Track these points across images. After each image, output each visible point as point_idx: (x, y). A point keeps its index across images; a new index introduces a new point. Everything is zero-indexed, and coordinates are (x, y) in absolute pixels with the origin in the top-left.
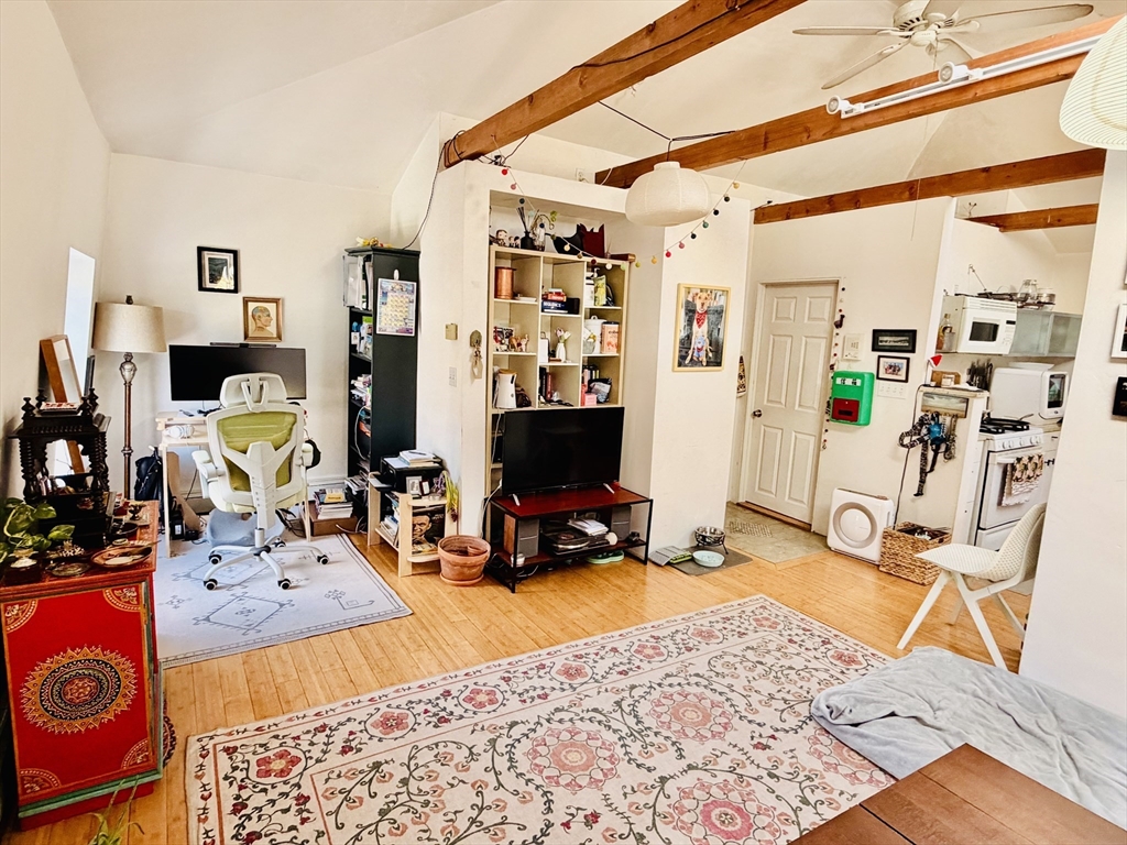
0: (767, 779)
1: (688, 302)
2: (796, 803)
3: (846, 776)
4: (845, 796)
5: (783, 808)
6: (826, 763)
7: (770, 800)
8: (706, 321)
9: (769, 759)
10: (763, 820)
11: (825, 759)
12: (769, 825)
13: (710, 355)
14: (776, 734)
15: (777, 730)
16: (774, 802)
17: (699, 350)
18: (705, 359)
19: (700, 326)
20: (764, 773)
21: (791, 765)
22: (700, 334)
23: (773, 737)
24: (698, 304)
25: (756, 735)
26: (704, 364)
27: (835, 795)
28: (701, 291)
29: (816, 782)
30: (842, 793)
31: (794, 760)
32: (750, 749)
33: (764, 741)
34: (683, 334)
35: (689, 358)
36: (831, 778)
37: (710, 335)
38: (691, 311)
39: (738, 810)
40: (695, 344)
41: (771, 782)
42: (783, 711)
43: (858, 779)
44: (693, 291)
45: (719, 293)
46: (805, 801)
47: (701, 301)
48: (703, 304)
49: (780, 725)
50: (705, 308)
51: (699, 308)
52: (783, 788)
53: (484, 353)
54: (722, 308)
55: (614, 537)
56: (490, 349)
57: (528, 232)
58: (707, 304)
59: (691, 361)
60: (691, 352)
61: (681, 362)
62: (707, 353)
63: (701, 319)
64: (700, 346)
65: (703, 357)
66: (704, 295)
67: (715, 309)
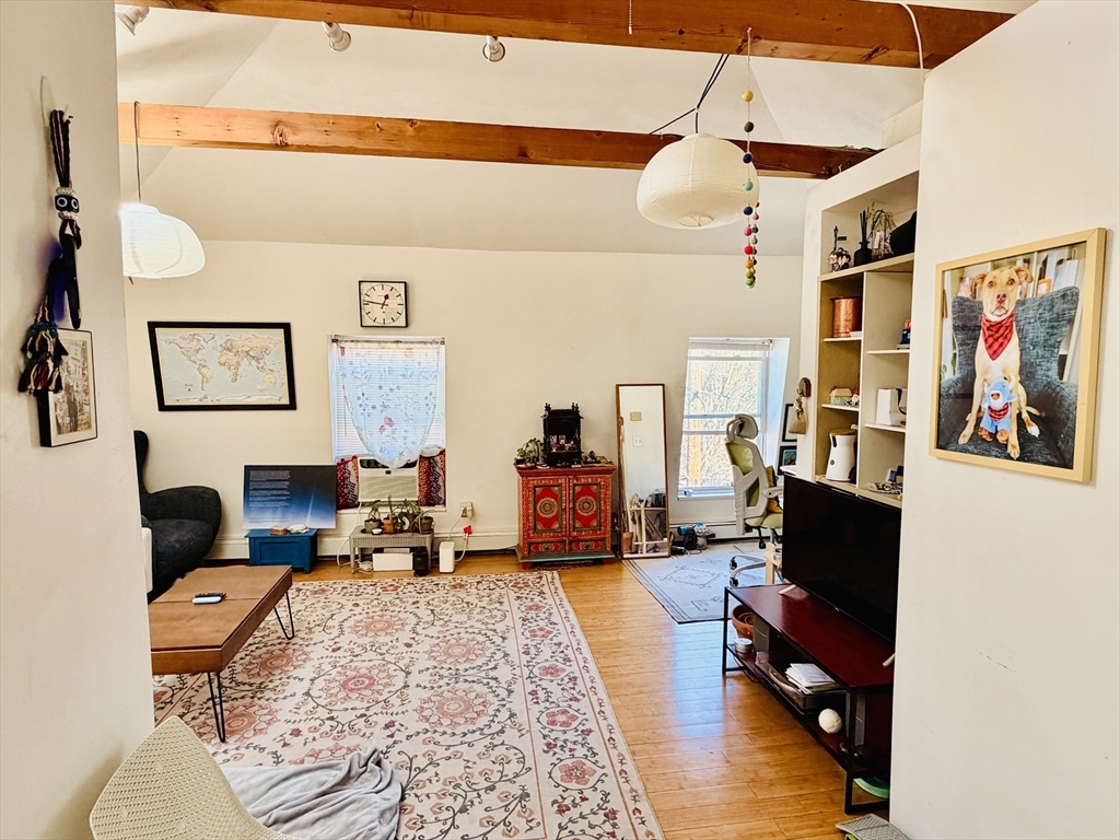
0: (363, 711)
1: (960, 302)
2: (334, 714)
3: (320, 751)
4: (310, 739)
5: (339, 706)
6: (340, 749)
7: (349, 705)
8: (1015, 339)
9: (376, 723)
10: (342, 695)
11: (344, 751)
12: (336, 696)
13: (1034, 430)
14: (392, 740)
15: (395, 742)
16: (345, 705)
17: (997, 414)
18: (1014, 438)
19: (994, 355)
20: (368, 713)
21: (360, 730)
22: (997, 376)
23: (392, 736)
24: (988, 298)
25: (402, 729)
26: (1015, 451)
27: (317, 735)
28: (995, 267)
29: (335, 733)
30: (314, 739)
31: (361, 734)
32: (394, 718)
33: (393, 729)
34: (950, 376)
35: (969, 430)
36: (329, 743)
37: (1027, 373)
38: (968, 325)
39: (359, 689)
40: (983, 397)
41: (359, 713)
42: (411, 760)
43: (311, 756)
44: (973, 273)
45: (1054, 258)
46: (332, 718)
47: (995, 292)
48: (1001, 299)
49: (398, 748)
50: (1010, 305)
51: (991, 313)
52: (350, 716)
53: (811, 405)
54: (1070, 296)
55: (828, 720)
56: (820, 400)
57: (865, 243)
58: (1014, 295)
59: (975, 438)
60: (971, 418)
61: (946, 438)
62: (1021, 424)
63: (998, 335)
64: (998, 404)
65: (1009, 431)
66: (1005, 275)
67: (1048, 302)
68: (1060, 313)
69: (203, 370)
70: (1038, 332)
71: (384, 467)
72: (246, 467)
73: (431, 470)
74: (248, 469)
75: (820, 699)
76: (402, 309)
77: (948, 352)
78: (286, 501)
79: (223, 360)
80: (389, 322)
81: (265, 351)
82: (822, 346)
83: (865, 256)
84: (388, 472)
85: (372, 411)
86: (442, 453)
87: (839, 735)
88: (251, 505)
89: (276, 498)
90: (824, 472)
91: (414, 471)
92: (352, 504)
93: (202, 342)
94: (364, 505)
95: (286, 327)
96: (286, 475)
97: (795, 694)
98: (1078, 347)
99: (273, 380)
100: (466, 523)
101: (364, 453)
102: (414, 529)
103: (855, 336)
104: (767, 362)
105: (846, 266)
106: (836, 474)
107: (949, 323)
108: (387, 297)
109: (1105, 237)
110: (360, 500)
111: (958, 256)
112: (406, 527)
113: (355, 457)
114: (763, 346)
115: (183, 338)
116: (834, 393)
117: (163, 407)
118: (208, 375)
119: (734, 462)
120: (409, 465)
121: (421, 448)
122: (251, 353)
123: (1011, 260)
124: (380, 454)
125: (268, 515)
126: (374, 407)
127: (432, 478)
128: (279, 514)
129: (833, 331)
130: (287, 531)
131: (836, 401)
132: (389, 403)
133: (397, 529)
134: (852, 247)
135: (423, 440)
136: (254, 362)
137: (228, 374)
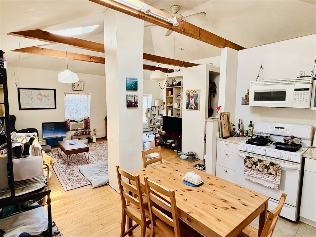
1: (188, 94)
13: (195, 107)
17: (192, 105)
19: (192, 99)
22: (192, 102)
24: (191, 94)
26: (194, 109)
28: (191, 91)
34: (187, 101)
35: (189, 107)
38: (189, 96)
40: (191, 104)
44: (189, 91)
48: (192, 94)
50: (193, 95)
53: (165, 106)
54: (198, 94)
55: (173, 145)
56: (166, 105)
57: (173, 83)
58: (193, 94)
59: (190, 108)
60: (189, 106)
61: (187, 108)
62: (194, 106)
63: (192, 98)
64: (192, 104)
65: (193, 107)
66: (192, 92)
67: (196, 95)
68: (197, 96)
69: (32, 100)
70: (195, 97)
71: (76, 121)
72: (42, 123)
73: (86, 122)
74: (43, 123)
75: (172, 143)
76: (82, 87)
77: (187, 99)
78: (54, 130)
79: (38, 97)
80: (79, 90)
81: (49, 95)
82: (167, 97)
83: (173, 85)
84: (77, 123)
85: (73, 109)
86: (89, 118)
87: (175, 146)
88: (45, 132)
89: (52, 130)
90: (167, 115)
91: (83, 122)
92: (69, 130)
93: (32, 93)
94: (72, 130)
95: (55, 90)
96: (53, 124)
97: (169, 144)
98: (198, 99)
99: (51, 102)
100: (94, 133)
101: (71, 118)
102: (86, 134)
103: (172, 96)
104: (148, 99)
105: (170, 86)
106: (169, 115)
107: (187, 96)
108: (79, 84)
109: (200, 89)
110: (71, 129)
111: (188, 89)
112: (85, 134)
113: (69, 120)
114: (147, 96)
115: (27, 92)
116: (168, 104)
117: (20, 109)
118: (34, 101)
119: (147, 116)
120: (82, 121)
121: (84, 117)
122: (45, 96)
123: (193, 90)
124: (75, 119)
125: (50, 134)
126: (73, 108)
127: (87, 123)
128: (52, 134)
129: (168, 95)
130: (56, 137)
131: (169, 105)
132: (77, 107)
133: (83, 134)
134: (171, 83)
135: (85, 115)
136: (46, 98)
137: (39, 101)
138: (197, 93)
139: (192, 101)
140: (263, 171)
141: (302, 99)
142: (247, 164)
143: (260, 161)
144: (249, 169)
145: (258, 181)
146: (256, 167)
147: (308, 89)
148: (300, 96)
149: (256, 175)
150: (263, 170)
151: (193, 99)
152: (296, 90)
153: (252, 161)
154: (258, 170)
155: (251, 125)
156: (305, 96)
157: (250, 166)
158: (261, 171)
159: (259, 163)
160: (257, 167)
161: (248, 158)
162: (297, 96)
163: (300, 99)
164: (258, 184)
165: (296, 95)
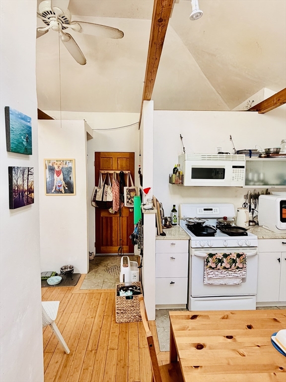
1: (50, 166)
13: (67, 188)
18: (63, 190)
19: (58, 176)
24: (56, 166)
26: (64, 192)
28: (57, 161)
34: (49, 180)
35: (54, 189)
37: (64, 179)
38: (52, 170)
40: (56, 183)
44: (52, 162)
45: (68, 162)
48: (59, 167)
50: (61, 168)
51: (56, 169)
54: (71, 168)
58: (61, 166)
59: (55, 191)
60: (54, 187)
61: (48, 191)
62: (64, 187)
63: (58, 173)
64: (60, 185)
66: (59, 163)
67: (66, 168)
68: (69, 170)
70: (66, 173)
98: (72, 175)
107: (47, 170)
109: (75, 160)
111: (49, 158)
123: (60, 161)
138: (70, 165)
139: (59, 180)
140: (231, 268)
141: (239, 177)
142: (210, 264)
143: (225, 256)
144: (213, 270)
145: (222, 282)
146: (221, 265)
147: (243, 167)
148: (237, 174)
149: (220, 275)
150: (231, 266)
151: (62, 175)
152: (234, 167)
153: (216, 258)
154: (225, 268)
155: (174, 210)
156: (242, 174)
157: (214, 266)
158: (228, 269)
159: (224, 259)
160: (224, 265)
161: (211, 255)
162: (235, 174)
163: (237, 177)
164: (221, 285)
165: (234, 172)
